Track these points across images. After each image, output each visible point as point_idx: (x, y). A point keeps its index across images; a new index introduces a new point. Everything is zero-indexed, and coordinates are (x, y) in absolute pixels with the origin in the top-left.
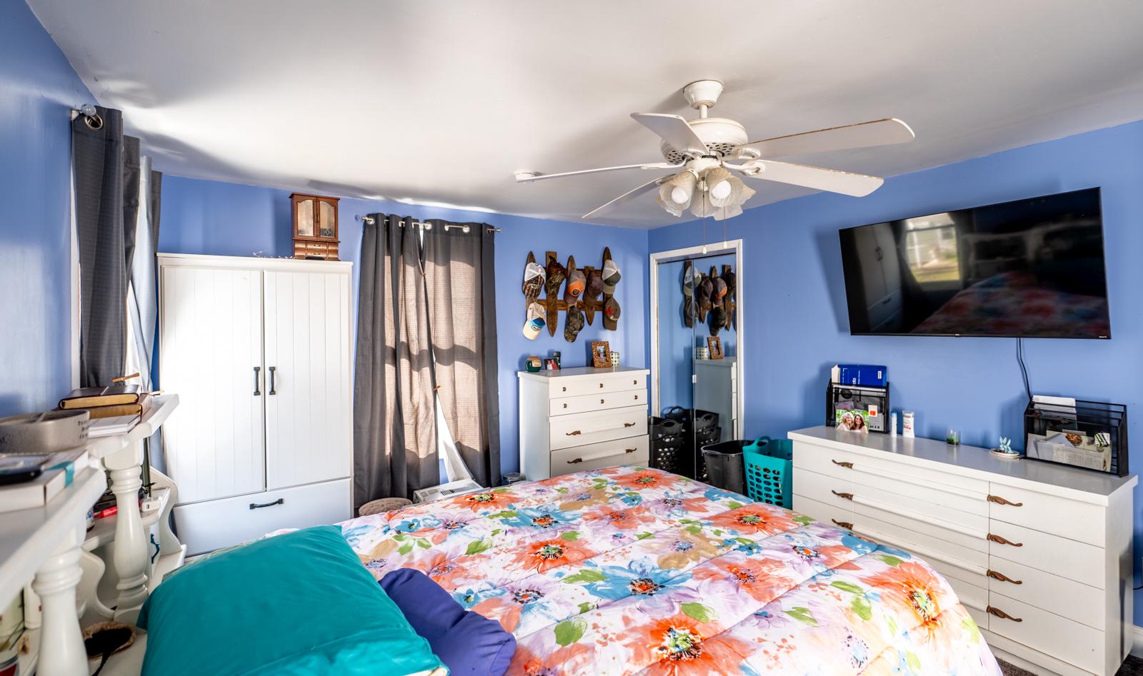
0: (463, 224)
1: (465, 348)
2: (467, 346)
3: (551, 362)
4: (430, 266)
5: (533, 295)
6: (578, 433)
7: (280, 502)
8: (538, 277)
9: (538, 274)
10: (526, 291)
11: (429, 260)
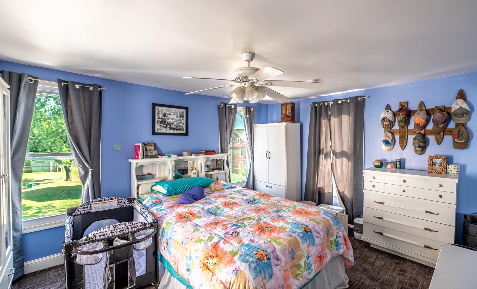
0: (347, 99)
1: (346, 152)
2: (347, 151)
3: (391, 164)
4: (332, 119)
5: (387, 127)
6: (383, 203)
7: (271, 187)
8: (384, 118)
9: (384, 116)
10: (383, 126)
11: (332, 117)
